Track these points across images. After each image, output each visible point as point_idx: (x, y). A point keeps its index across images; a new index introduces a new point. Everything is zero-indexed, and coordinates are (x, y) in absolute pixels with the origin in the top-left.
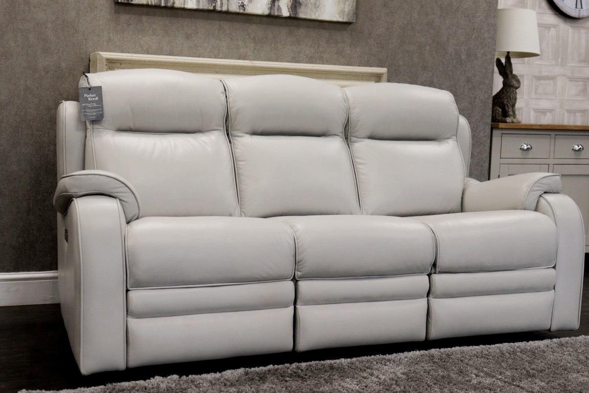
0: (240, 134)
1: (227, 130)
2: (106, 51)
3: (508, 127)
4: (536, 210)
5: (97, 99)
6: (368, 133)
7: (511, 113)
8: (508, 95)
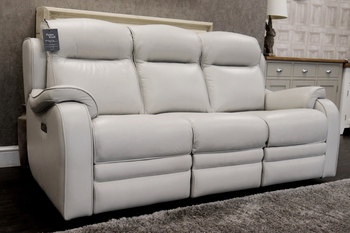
0: (141, 61)
1: (133, 59)
2: (49, 6)
3: (271, 59)
4: (314, 108)
5: (55, 37)
6: (213, 62)
7: (271, 51)
8: (269, 40)
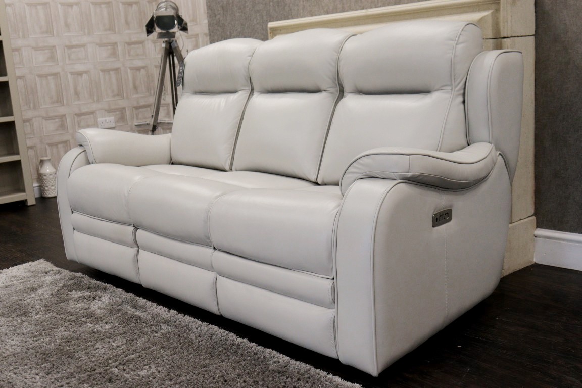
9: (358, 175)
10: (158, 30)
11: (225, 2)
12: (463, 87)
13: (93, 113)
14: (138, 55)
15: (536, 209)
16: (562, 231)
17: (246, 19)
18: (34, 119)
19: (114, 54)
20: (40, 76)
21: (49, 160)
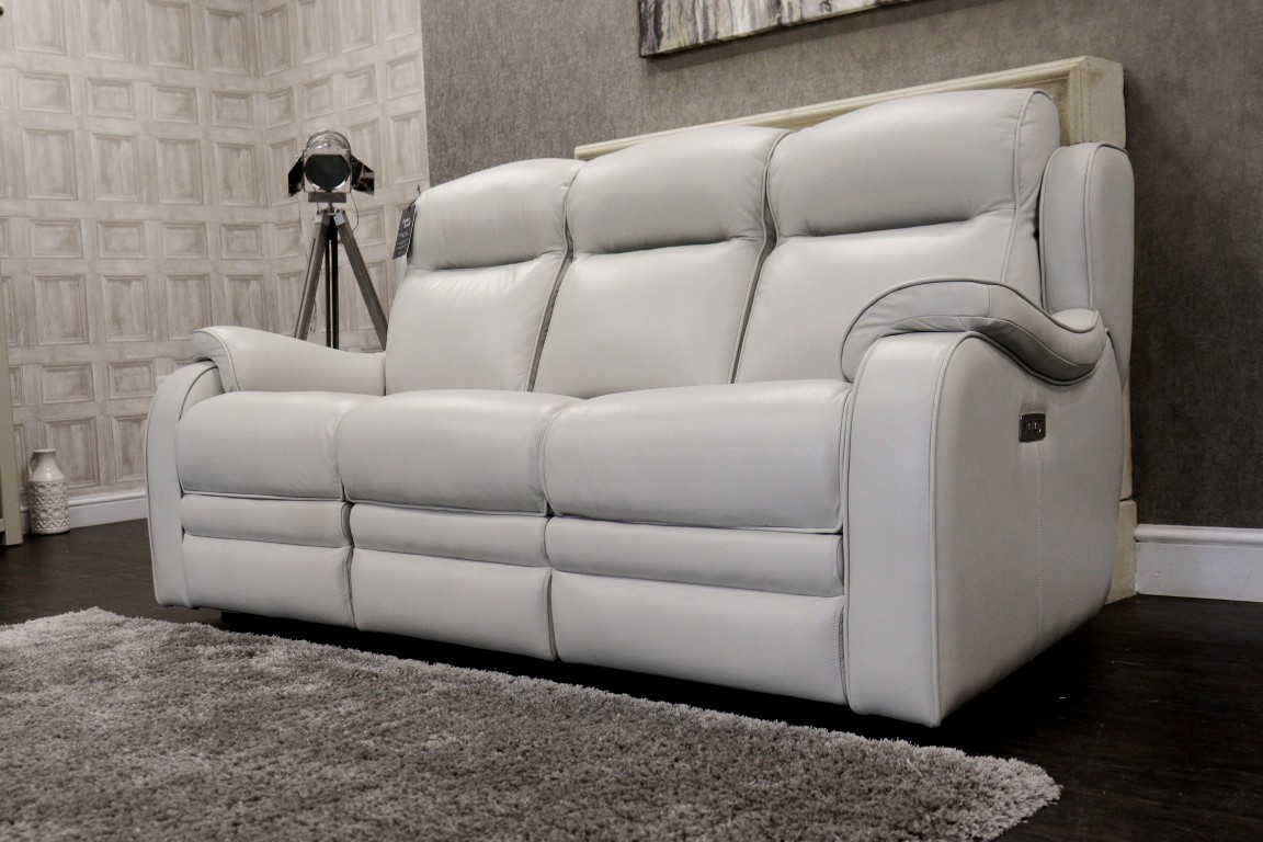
5: (410, 223)
9: (883, 328)
10: (310, 186)
11: (470, 122)
12: (1035, 206)
13: (147, 363)
14: (246, 251)
15: (1135, 486)
16: (1190, 524)
17: (515, 151)
18: (25, 368)
19: (198, 245)
20: (44, 279)
21: (53, 454)
